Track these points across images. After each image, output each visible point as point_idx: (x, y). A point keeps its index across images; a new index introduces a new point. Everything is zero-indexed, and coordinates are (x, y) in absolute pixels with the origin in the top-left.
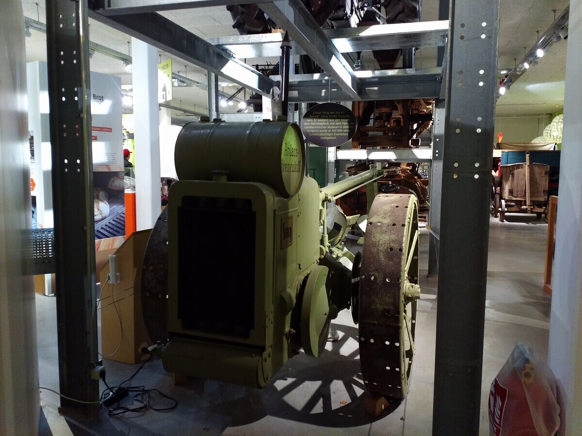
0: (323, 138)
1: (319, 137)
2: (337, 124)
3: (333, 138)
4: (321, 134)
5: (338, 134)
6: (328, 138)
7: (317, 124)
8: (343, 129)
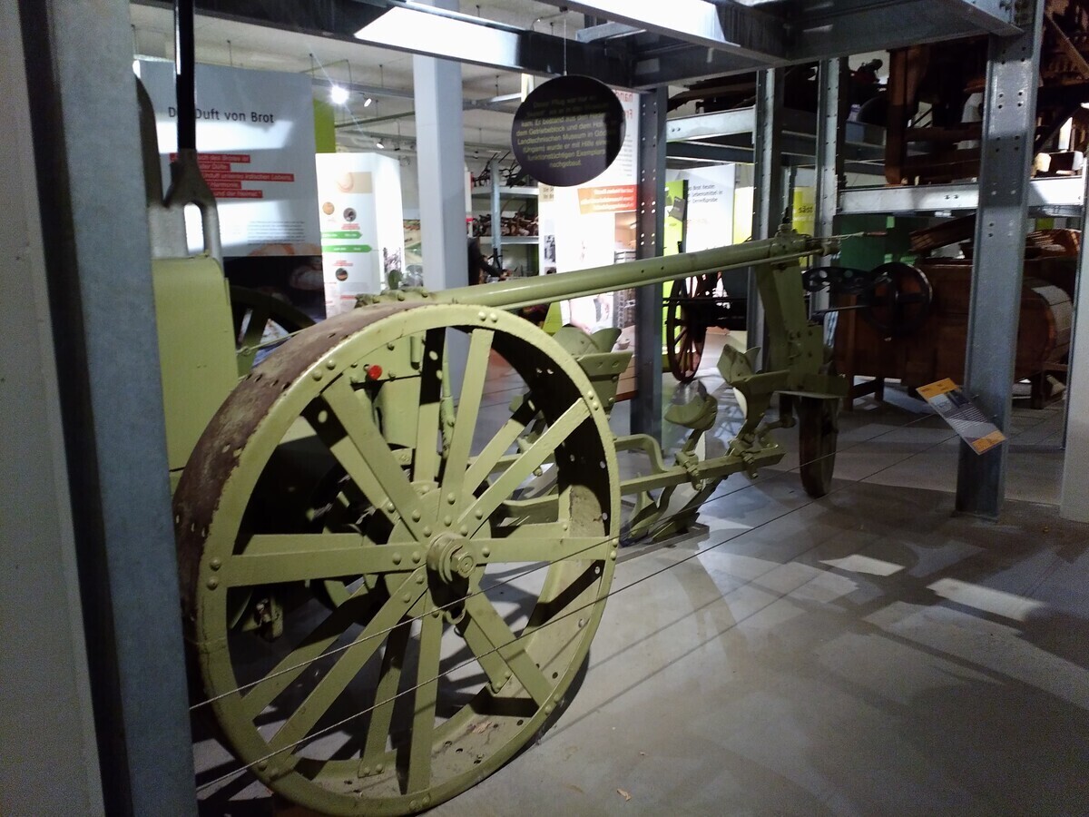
0: (554, 165)
1: (547, 162)
2: (583, 126)
3: (573, 164)
4: (550, 157)
5: (584, 154)
6: (564, 165)
7: (542, 131)
8: (594, 139)
